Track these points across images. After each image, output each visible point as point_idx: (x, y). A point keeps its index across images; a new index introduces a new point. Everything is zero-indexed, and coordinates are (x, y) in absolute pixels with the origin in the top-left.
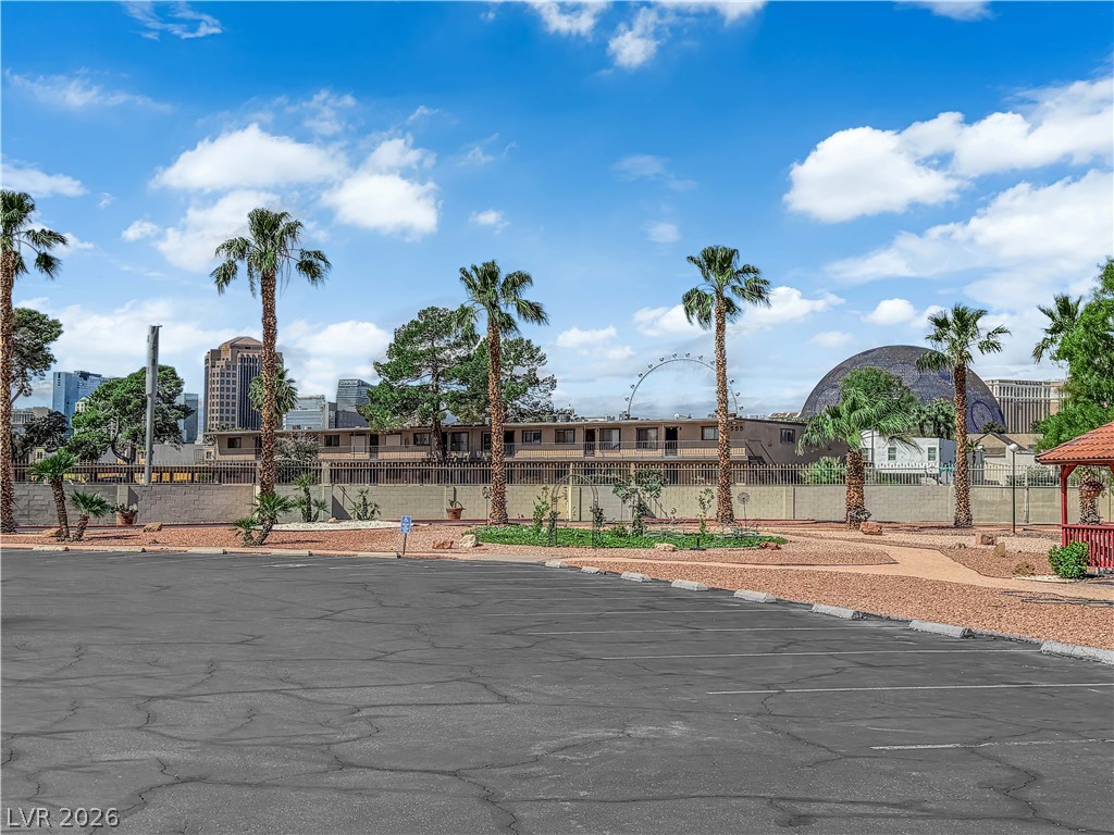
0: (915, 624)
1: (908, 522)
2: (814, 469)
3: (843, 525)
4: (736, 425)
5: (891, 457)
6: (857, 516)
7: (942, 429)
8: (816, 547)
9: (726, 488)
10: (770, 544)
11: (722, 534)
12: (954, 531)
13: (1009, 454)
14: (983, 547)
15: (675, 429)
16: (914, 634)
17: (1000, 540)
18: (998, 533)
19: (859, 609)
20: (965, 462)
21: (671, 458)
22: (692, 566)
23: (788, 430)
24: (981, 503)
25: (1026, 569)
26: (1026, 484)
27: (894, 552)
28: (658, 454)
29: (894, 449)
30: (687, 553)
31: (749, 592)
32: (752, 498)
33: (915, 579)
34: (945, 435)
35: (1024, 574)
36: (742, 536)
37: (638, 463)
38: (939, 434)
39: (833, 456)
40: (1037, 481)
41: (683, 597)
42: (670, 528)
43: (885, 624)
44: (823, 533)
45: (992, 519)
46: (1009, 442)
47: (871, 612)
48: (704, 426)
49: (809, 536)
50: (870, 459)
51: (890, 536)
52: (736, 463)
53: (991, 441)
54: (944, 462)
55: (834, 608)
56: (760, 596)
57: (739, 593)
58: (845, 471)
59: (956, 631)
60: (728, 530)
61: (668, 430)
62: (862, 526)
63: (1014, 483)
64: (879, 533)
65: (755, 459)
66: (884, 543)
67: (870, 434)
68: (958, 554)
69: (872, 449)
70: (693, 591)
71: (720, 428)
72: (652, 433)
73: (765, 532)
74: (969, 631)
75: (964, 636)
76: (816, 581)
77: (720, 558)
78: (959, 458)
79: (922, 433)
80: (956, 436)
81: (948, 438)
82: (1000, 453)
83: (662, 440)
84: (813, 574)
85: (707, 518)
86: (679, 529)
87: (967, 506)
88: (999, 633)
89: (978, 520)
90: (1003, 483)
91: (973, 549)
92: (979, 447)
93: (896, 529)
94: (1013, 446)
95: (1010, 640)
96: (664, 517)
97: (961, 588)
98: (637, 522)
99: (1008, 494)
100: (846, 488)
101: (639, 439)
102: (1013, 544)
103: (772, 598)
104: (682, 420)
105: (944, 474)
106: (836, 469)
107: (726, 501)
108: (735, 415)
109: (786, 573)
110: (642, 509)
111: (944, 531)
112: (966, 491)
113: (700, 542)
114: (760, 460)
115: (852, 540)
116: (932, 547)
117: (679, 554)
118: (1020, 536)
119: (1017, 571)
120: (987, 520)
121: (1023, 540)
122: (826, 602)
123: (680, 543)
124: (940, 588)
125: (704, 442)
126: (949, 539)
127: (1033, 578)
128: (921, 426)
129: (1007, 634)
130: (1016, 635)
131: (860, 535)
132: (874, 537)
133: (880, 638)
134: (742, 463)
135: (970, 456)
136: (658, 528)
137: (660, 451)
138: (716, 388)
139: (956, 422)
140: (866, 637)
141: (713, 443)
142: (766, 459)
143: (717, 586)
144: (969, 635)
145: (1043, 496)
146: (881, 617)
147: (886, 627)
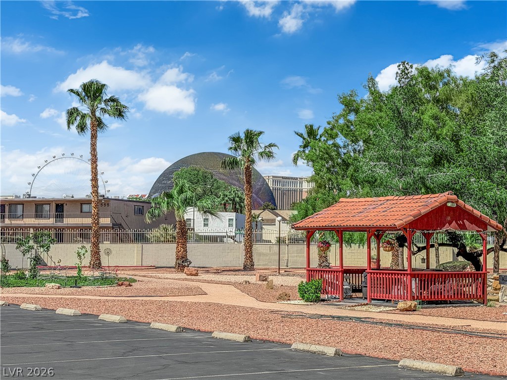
0: (216, 334)
1: (215, 267)
2: (156, 232)
3: (173, 270)
4: (104, 203)
5: (206, 225)
6: (182, 263)
7: (237, 207)
8: (155, 284)
9: (96, 245)
10: (125, 283)
11: (93, 276)
12: (243, 273)
13: (277, 223)
14: (260, 283)
15: (62, 205)
16: (215, 340)
17: (270, 278)
18: (270, 273)
19: (181, 325)
20: (251, 228)
21: (59, 224)
22: (71, 299)
23: (139, 206)
24: (260, 254)
25: (285, 297)
26: (287, 242)
27: (205, 287)
28: (51, 221)
29: (207, 219)
30: (68, 290)
31: (109, 315)
32: (114, 252)
33: (218, 305)
34: (239, 211)
35: (283, 300)
36: (106, 278)
37: (36, 228)
38: (236, 210)
39: (168, 224)
40: (294, 241)
41: (64, 321)
42: (57, 272)
43: (197, 334)
44: (160, 275)
45: (266, 265)
46: (277, 215)
47: (188, 327)
48: (82, 202)
49: (151, 277)
50: (192, 225)
51: (203, 276)
52: (103, 228)
53: (267, 215)
54: (238, 228)
55: (165, 325)
56: (116, 318)
57: (102, 317)
58: (175, 234)
59: (240, 338)
60: (97, 273)
61: (57, 206)
62: (185, 270)
63: (280, 241)
64: (196, 275)
65: (116, 225)
66: (199, 281)
67: (193, 210)
68: (245, 287)
69: (194, 219)
70: (71, 316)
71: (93, 205)
72: (47, 207)
73: (122, 274)
74: (249, 337)
75: (245, 341)
76: (154, 307)
77: (91, 293)
78: (247, 226)
79: (226, 210)
80: (246, 211)
81: (241, 212)
82: (272, 222)
83: (53, 212)
84: (152, 302)
85: (83, 265)
86: (63, 273)
87: (251, 257)
88: (266, 338)
89: (258, 265)
90: (274, 241)
91: (253, 284)
92: (260, 219)
93: (208, 272)
94: (279, 218)
95: (273, 342)
96: (53, 265)
97: (246, 310)
98: (33, 269)
99: (276, 248)
100: (175, 245)
101: (36, 211)
102: (278, 280)
103: (124, 319)
104: (68, 198)
105: (238, 235)
106: (170, 232)
107: (96, 254)
108: (103, 196)
109: (134, 302)
110: (37, 260)
111: (237, 273)
112: (251, 247)
113: (77, 282)
114: (120, 226)
115: (179, 279)
116: (229, 283)
117: (62, 290)
118: (283, 275)
119: (280, 298)
120: (264, 265)
121: (284, 278)
122: (160, 321)
123: (64, 283)
124: (232, 309)
125: (82, 214)
126: (240, 278)
127: (289, 302)
128: (225, 205)
129: (271, 338)
130: (277, 339)
131: (184, 276)
132: (193, 277)
133: (193, 344)
134: (107, 228)
135: (254, 224)
136: (48, 273)
137: (51, 220)
138: (90, 177)
139: (245, 202)
140: (184, 344)
141: (88, 214)
142: (124, 225)
143: (88, 312)
144: (248, 340)
145: (297, 251)
146: (194, 330)
147: (198, 336)
